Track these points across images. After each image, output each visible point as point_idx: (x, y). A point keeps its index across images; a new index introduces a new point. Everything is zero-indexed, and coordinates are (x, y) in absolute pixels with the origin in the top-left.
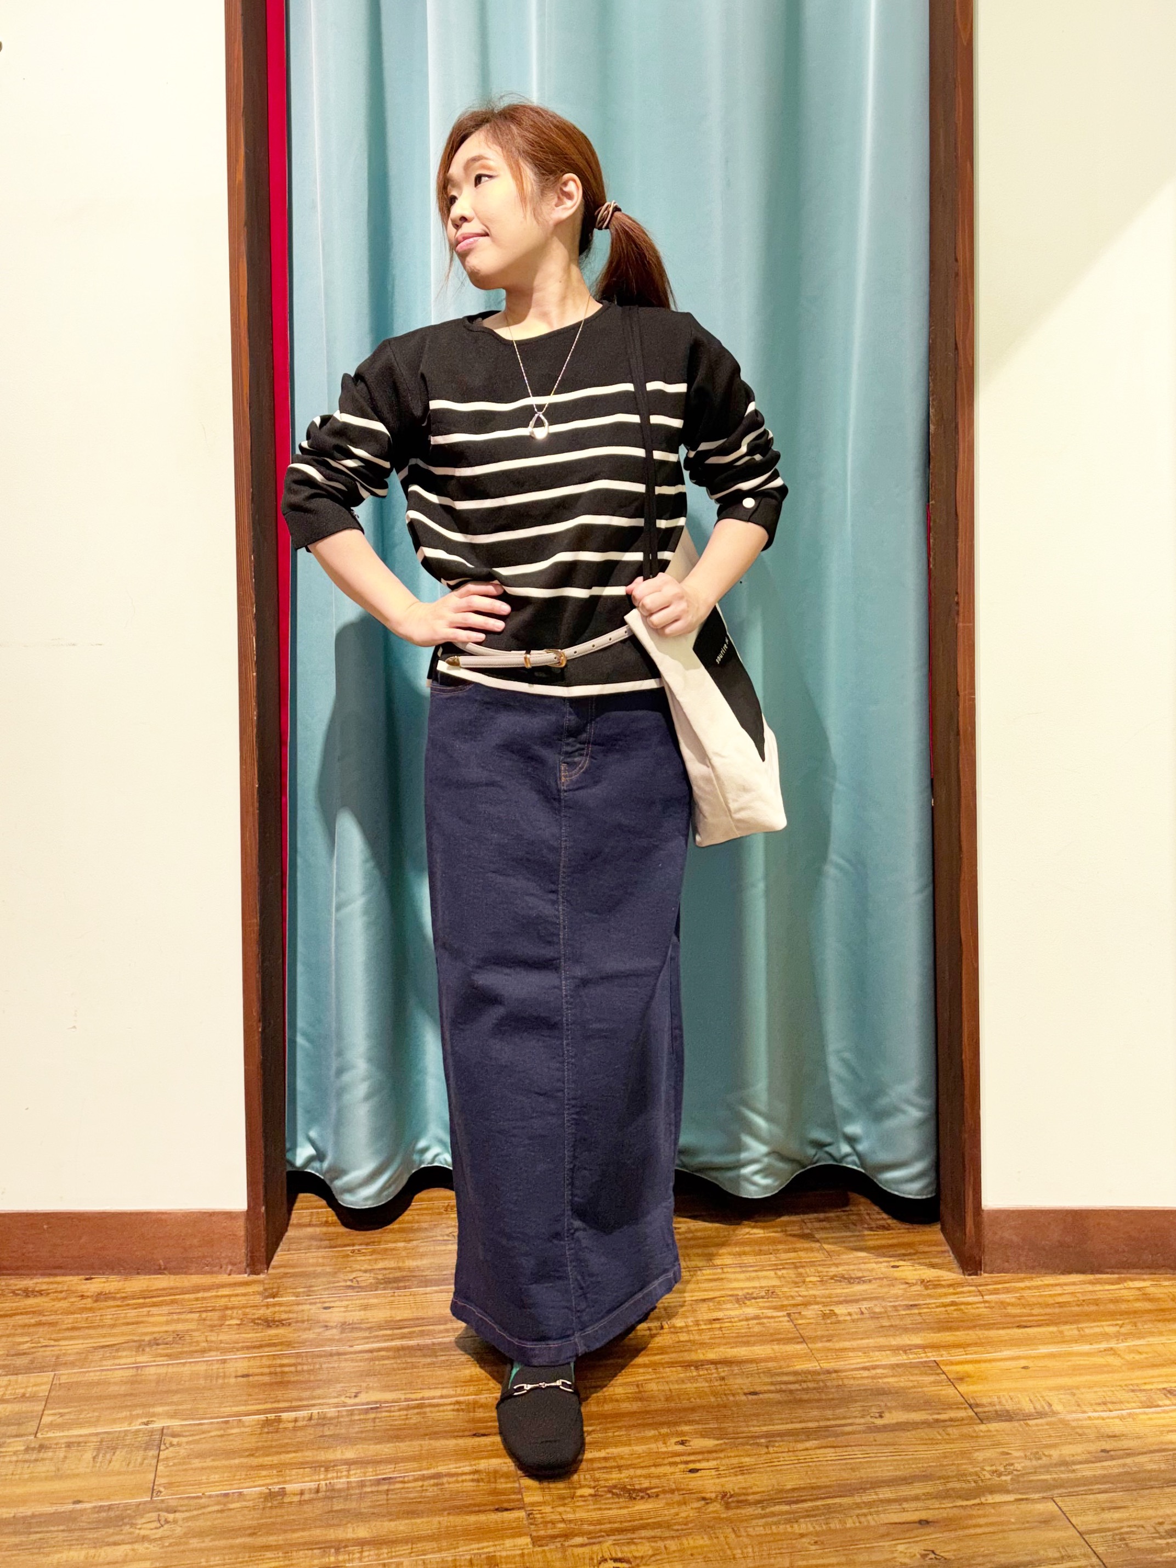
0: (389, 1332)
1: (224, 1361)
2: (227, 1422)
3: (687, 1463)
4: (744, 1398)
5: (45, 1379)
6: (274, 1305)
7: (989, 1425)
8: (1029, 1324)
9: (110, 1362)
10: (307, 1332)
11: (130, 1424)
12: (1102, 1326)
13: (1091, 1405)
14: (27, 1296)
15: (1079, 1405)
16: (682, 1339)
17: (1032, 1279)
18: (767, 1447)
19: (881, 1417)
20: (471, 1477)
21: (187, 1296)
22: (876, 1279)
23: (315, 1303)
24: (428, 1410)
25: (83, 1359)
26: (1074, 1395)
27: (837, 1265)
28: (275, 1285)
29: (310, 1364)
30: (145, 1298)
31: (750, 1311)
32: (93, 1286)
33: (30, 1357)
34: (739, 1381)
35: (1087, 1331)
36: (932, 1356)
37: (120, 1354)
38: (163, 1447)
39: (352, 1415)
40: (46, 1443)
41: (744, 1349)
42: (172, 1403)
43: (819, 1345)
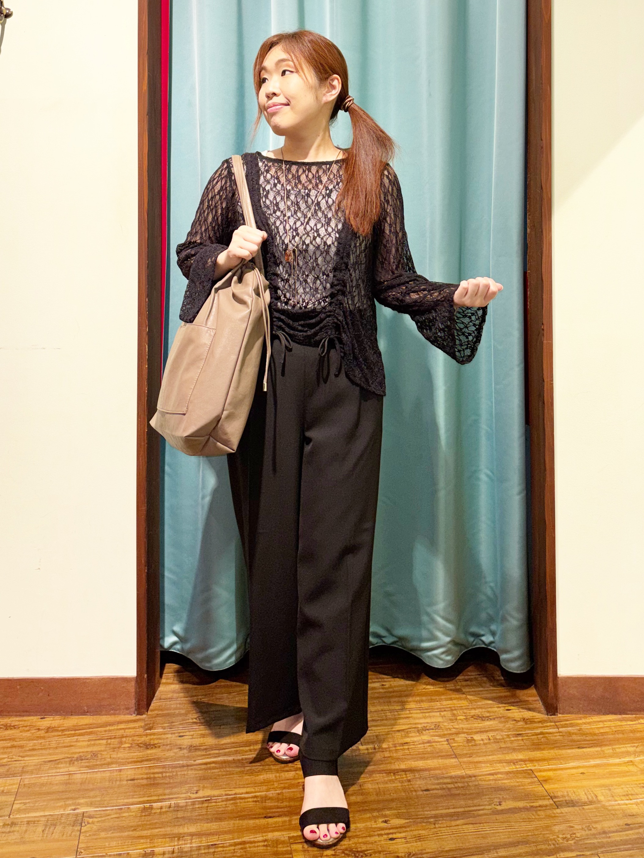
0: (217, 752)
1: (120, 770)
2: (121, 809)
3: (388, 834)
4: (421, 793)
5: (16, 782)
6: (151, 735)
7: (562, 809)
8: (585, 746)
9: (54, 771)
10: (169, 752)
11: (64, 810)
12: (626, 747)
13: (620, 796)
14: (6, 729)
15: (613, 797)
16: (386, 756)
17: (586, 717)
18: (435, 824)
19: (500, 805)
20: (263, 844)
21: (99, 729)
22: (497, 718)
23: (174, 733)
24: (238, 801)
25: (38, 769)
26: (610, 790)
27: (475, 709)
28: (152, 722)
29: (169, 772)
30: (75, 730)
31: (426, 738)
32: (45, 723)
33: (7, 767)
34: (418, 782)
35: (618, 750)
36: (530, 766)
37: (59, 766)
38: (83, 824)
39: (194, 804)
40: (15, 821)
41: (421, 762)
42: (89, 797)
43: (465, 759)
